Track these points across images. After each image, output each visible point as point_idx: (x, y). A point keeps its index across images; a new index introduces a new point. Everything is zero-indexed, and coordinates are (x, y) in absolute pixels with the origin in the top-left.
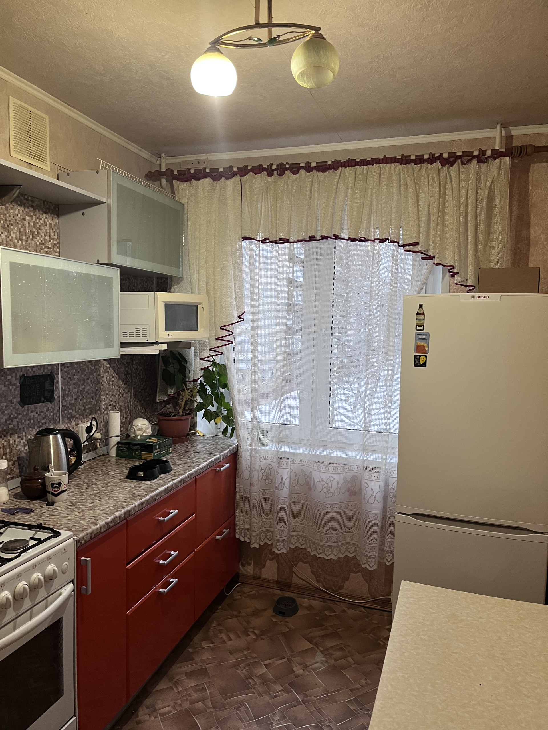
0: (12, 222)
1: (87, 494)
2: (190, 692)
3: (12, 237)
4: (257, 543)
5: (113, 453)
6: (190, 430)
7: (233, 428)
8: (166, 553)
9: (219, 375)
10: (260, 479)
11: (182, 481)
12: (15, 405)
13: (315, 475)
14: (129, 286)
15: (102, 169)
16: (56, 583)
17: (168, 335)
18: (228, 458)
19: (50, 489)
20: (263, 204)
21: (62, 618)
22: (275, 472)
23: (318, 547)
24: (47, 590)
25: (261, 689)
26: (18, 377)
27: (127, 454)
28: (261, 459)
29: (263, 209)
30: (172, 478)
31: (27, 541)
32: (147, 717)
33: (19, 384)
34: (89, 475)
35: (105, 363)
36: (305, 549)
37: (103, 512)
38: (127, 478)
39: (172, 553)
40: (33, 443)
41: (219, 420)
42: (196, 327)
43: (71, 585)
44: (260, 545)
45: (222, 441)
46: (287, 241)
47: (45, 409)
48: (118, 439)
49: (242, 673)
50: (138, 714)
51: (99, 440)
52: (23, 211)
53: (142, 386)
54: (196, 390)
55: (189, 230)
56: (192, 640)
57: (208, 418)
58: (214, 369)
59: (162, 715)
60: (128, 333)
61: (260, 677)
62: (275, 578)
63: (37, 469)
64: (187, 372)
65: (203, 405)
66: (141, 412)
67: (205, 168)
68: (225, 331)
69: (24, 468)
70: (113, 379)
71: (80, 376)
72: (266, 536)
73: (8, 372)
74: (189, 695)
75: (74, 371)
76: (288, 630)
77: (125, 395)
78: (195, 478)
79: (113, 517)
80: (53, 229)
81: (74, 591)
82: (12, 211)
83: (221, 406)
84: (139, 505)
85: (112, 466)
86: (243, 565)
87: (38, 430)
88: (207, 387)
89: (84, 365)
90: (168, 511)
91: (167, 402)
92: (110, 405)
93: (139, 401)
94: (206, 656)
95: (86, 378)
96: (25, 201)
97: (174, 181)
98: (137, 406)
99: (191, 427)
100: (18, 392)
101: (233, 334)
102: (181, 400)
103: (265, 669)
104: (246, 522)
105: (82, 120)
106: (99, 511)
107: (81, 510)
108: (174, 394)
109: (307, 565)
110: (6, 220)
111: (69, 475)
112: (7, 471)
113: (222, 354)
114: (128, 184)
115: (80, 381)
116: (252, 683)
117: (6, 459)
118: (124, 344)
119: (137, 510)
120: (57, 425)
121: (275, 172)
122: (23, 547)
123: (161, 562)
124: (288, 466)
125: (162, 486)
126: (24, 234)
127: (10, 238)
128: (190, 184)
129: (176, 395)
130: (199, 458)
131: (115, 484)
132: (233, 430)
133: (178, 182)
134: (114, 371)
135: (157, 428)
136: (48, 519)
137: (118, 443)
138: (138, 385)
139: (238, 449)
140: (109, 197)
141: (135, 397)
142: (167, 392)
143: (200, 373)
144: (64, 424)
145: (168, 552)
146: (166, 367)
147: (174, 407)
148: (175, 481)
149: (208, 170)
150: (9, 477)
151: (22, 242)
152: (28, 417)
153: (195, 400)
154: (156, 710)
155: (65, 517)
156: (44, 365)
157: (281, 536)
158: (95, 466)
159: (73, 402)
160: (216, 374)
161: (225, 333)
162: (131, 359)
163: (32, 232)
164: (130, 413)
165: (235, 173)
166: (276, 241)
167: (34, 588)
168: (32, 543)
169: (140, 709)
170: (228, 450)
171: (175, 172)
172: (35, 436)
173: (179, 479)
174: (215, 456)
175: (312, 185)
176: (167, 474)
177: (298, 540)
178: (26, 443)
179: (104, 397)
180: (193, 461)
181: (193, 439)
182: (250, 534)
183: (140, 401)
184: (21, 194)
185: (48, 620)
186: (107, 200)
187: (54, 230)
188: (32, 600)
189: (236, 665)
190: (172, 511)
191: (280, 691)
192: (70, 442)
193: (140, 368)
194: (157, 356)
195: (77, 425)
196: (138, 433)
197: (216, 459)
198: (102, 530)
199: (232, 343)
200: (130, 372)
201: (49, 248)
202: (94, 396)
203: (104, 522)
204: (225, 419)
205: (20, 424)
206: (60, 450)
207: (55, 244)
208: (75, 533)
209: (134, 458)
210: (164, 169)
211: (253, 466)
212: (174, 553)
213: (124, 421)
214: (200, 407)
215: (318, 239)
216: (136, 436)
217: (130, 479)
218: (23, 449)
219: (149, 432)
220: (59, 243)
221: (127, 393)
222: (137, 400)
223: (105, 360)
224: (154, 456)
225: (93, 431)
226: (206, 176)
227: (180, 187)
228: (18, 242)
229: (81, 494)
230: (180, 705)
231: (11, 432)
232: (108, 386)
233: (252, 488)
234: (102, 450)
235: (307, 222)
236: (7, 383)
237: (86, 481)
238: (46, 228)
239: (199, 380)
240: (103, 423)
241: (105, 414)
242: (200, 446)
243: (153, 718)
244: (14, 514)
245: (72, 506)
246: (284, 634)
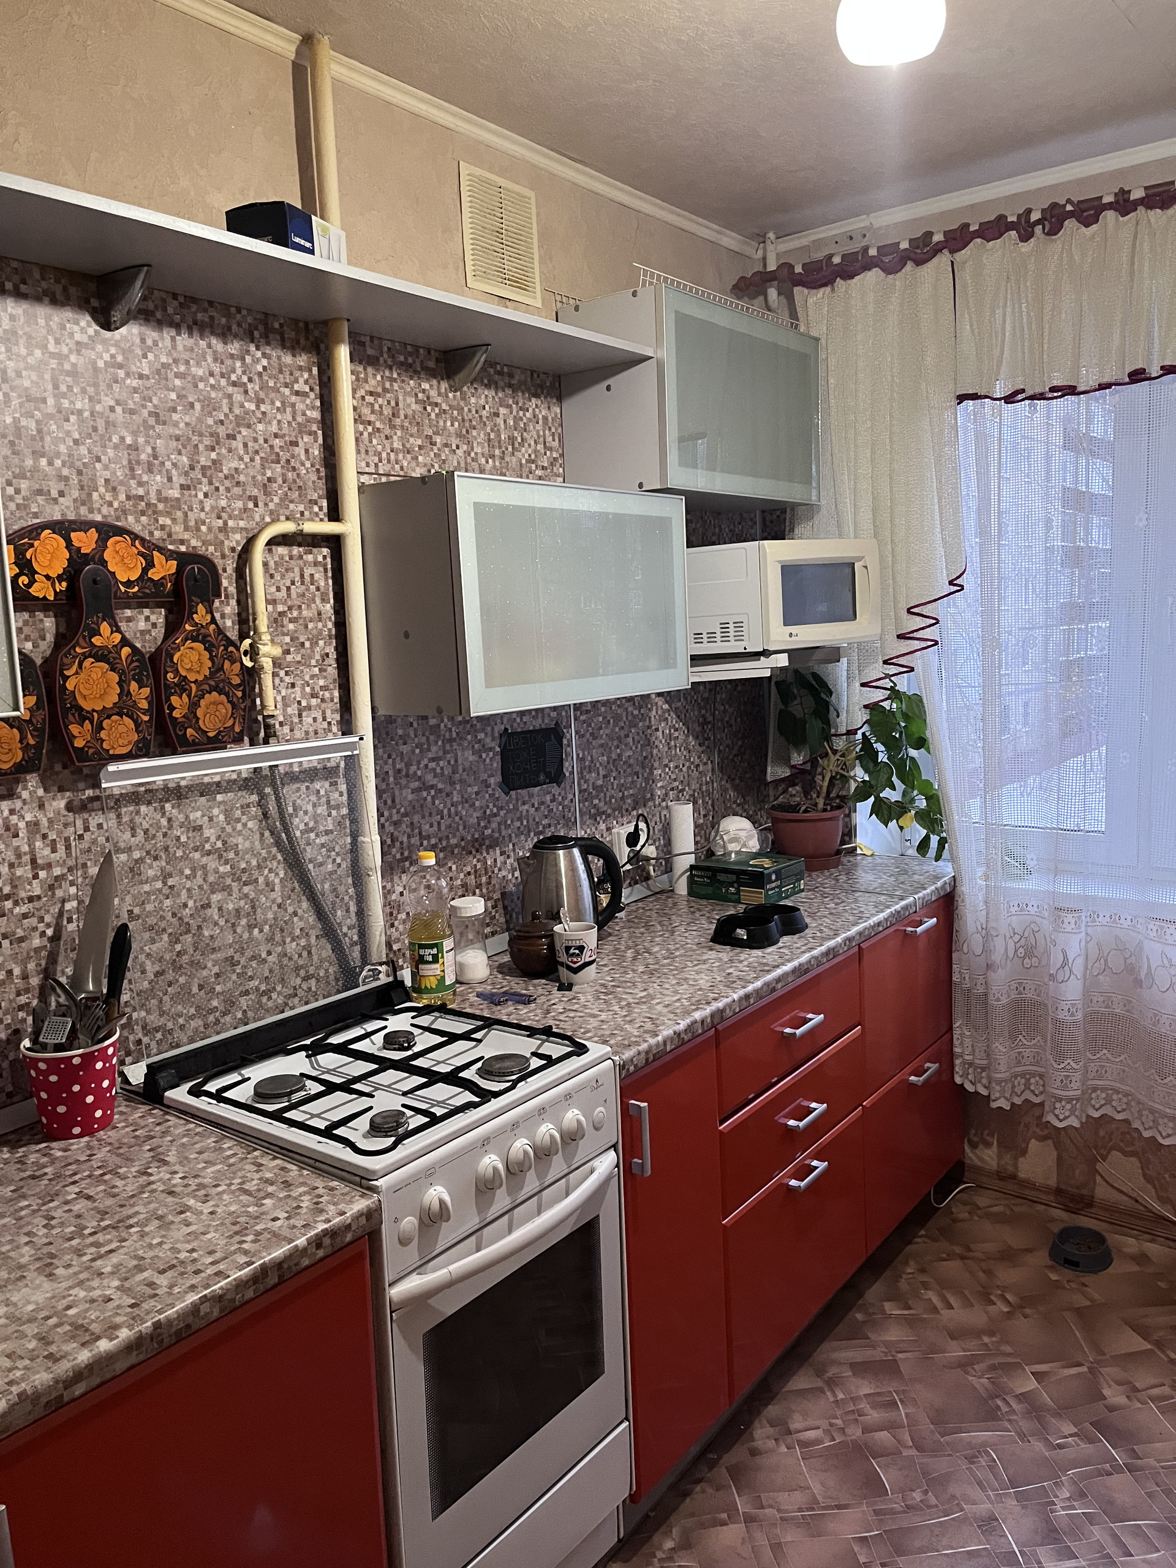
0: (474, 423)
1: (633, 970)
2: (863, 1405)
3: (476, 454)
4: (1006, 1098)
5: (682, 887)
6: (843, 842)
7: (941, 838)
8: (799, 1106)
9: (906, 717)
10: (1011, 955)
11: (831, 953)
12: (493, 790)
13: (1153, 951)
14: (704, 534)
15: (644, 285)
16: (584, 1148)
17: (791, 635)
18: (935, 905)
19: (563, 957)
20: (1009, 310)
21: (598, 1216)
22: (1048, 940)
23: (1161, 1121)
24: (568, 1159)
25: (1026, 1425)
26: (497, 735)
27: (710, 890)
28: (1013, 910)
29: (1008, 322)
30: (809, 946)
31: (527, 1060)
32: (771, 1443)
33: (498, 749)
34: (637, 931)
35: (660, 701)
36: (1126, 1121)
37: (669, 1009)
38: (712, 940)
39: (814, 1105)
40: (528, 865)
41: (908, 819)
42: (851, 612)
43: (612, 1153)
44: (1013, 1104)
45: (917, 868)
46: (1071, 390)
47: (548, 798)
48: (691, 860)
49: (981, 1383)
50: (751, 1434)
51: (653, 862)
52: (493, 398)
53: (736, 748)
54: (854, 755)
55: (831, 397)
56: (861, 1295)
57: (883, 815)
58: (894, 706)
59: (803, 1444)
60: (705, 636)
61: (1022, 1397)
62: (1053, 1182)
63: (538, 918)
64: (832, 714)
65: (871, 787)
66: (735, 802)
67: (866, 249)
68: (918, 618)
69: (514, 916)
70: (676, 734)
71: (612, 730)
72: (1027, 1086)
73: (479, 726)
74: (861, 1414)
75: (601, 719)
76: (1088, 1303)
77: (701, 768)
78: (860, 947)
79: (688, 1021)
80: (550, 429)
81: (617, 1166)
82: (473, 400)
83: (913, 790)
84: (741, 999)
85: (681, 916)
86: (974, 1146)
87: (536, 840)
88: (879, 747)
89: (619, 706)
90: (802, 1014)
91: (790, 781)
92: (672, 789)
93: (731, 779)
94: (894, 1334)
95: (622, 734)
96: (497, 377)
97: (797, 290)
98: (726, 790)
99: (843, 835)
100: (497, 764)
101: (937, 623)
102: (820, 777)
103: (1032, 1384)
104: (977, 1051)
105: (599, 187)
106: (659, 1008)
107: (624, 1003)
108: (804, 763)
109: (1133, 1159)
110: (463, 420)
111: (599, 930)
112: (484, 918)
113: (912, 670)
114: (696, 310)
115: (613, 740)
116: (1005, 1409)
117: (482, 896)
118: (697, 660)
119: (737, 1010)
120: (570, 829)
121: (1038, 229)
122: (520, 1071)
123: (792, 1123)
124: (1079, 928)
125: (789, 961)
126: (496, 444)
127: (473, 455)
128: (833, 290)
129: (808, 767)
130: (865, 904)
131: (689, 953)
132: (942, 842)
133: (806, 291)
134: (678, 717)
135: (771, 837)
136: (562, 1017)
137: (692, 867)
138: (728, 746)
139: (955, 886)
140: (659, 342)
141: (722, 771)
142: (789, 759)
143: (862, 716)
144: (585, 827)
145: (805, 1103)
146: (787, 706)
147: (806, 793)
148: (815, 952)
149: (873, 252)
150: (488, 930)
151: (494, 461)
152: (518, 814)
153: (852, 778)
154: (789, 1432)
155: (594, 1016)
156: (542, 710)
157: (1065, 1088)
158: (648, 913)
159: (600, 782)
160: (899, 716)
161: (920, 622)
162: (710, 690)
163: (512, 439)
164: (713, 806)
165: (940, 246)
166: (1042, 394)
167: (543, 1153)
168: (536, 1063)
169: (757, 1424)
170: (933, 888)
171: (798, 269)
172: (532, 852)
173: (823, 948)
174: (902, 899)
175: (1134, 244)
176: (797, 936)
177: (1108, 1101)
178: (516, 864)
179: (660, 771)
180: (852, 909)
181: (849, 861)
182: (989, 1078)
183: (734, 779)
184: (490, 363)
185: (573, 1219)
186: (655, 352)
187: (553, 430)
188: (541, 1176)
189: (965, 1365)
190: (810, 1016)
191: (1071, 1435)
192: (598, 863)
193: (730, 710)
194: (765, 682)
195: (609, 829)
196: (733, 847)
197: (905, 908)
198: (668, 1048)
199: (936, 643)
200: (711, 719)
201: (543, 468)
202: (641, 771)
203: (670, 1032)
204: (922, 819)
205: (503, 827)
206: (579, 880)
207: (555, 459)
208: (615, 1048)
209: (725, 899)
210: (772, 266)
211: (992, 924)
212: (819, 1108)
213: (701, 821)
214: (864, 792)
215: (1154, 375)
216: (727, 854)
217: (720, 943)
218: (510, 876)
219: (754, 845)
220: (562, 455)
221: (705, 764)
222: (726, 778)
223: (659, 695)
224: (767, 895)
225: (641, 843)
226: (868, 265)
227: (810, 301)
228: (487, 462)
229: (622, 970)
230: (842, 1430)
231: (487, 842)
232: (666, 749)
233: (992, 975)
234: (660, 882)
235: (1123, 337)
236: (476, 746)
237: (630, 943)
238: (538, 427)
239: (860, 732)
240: (659, 827)
241: (663, 808)
242: (865, 878)
243: (783, 1449)
244: (499, 1004)
245: (606, 994)
246: (1079, 1312)
